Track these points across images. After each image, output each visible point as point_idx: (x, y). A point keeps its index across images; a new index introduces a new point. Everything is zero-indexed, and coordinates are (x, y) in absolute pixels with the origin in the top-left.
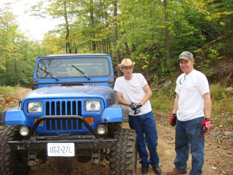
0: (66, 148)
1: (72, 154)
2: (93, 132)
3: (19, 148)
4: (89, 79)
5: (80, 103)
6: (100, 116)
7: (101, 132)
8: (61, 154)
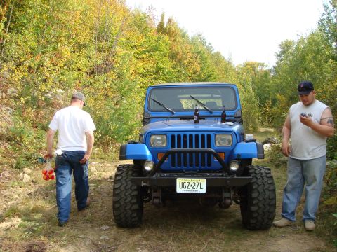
0: (197, 184)
1: (203, 191)
2: (226, 168)
3: (143, 184)
4: (211, 113)
5: (209, 136)
6: (233, 151)
7: (234, 168)
8: (191, 190)
